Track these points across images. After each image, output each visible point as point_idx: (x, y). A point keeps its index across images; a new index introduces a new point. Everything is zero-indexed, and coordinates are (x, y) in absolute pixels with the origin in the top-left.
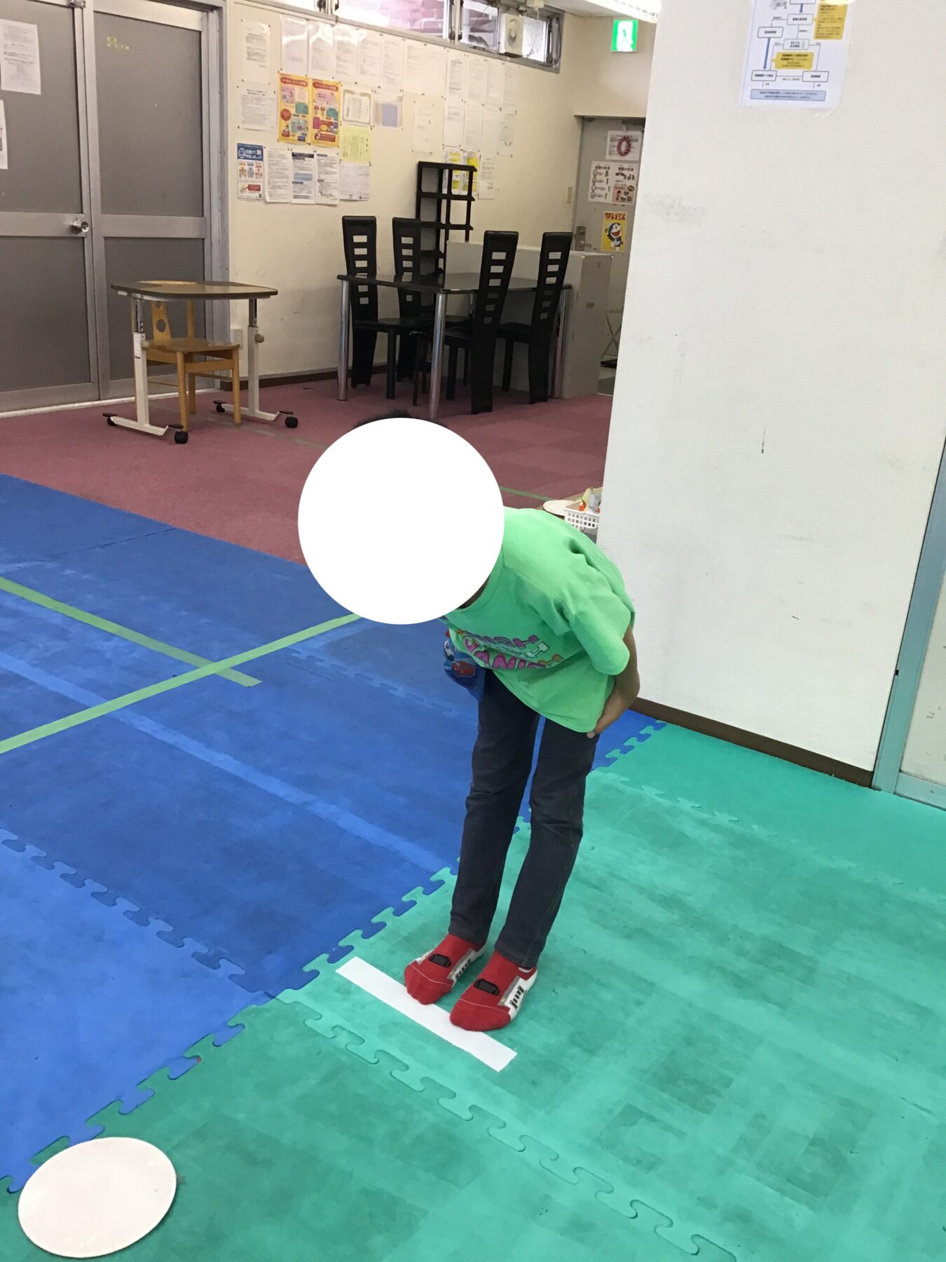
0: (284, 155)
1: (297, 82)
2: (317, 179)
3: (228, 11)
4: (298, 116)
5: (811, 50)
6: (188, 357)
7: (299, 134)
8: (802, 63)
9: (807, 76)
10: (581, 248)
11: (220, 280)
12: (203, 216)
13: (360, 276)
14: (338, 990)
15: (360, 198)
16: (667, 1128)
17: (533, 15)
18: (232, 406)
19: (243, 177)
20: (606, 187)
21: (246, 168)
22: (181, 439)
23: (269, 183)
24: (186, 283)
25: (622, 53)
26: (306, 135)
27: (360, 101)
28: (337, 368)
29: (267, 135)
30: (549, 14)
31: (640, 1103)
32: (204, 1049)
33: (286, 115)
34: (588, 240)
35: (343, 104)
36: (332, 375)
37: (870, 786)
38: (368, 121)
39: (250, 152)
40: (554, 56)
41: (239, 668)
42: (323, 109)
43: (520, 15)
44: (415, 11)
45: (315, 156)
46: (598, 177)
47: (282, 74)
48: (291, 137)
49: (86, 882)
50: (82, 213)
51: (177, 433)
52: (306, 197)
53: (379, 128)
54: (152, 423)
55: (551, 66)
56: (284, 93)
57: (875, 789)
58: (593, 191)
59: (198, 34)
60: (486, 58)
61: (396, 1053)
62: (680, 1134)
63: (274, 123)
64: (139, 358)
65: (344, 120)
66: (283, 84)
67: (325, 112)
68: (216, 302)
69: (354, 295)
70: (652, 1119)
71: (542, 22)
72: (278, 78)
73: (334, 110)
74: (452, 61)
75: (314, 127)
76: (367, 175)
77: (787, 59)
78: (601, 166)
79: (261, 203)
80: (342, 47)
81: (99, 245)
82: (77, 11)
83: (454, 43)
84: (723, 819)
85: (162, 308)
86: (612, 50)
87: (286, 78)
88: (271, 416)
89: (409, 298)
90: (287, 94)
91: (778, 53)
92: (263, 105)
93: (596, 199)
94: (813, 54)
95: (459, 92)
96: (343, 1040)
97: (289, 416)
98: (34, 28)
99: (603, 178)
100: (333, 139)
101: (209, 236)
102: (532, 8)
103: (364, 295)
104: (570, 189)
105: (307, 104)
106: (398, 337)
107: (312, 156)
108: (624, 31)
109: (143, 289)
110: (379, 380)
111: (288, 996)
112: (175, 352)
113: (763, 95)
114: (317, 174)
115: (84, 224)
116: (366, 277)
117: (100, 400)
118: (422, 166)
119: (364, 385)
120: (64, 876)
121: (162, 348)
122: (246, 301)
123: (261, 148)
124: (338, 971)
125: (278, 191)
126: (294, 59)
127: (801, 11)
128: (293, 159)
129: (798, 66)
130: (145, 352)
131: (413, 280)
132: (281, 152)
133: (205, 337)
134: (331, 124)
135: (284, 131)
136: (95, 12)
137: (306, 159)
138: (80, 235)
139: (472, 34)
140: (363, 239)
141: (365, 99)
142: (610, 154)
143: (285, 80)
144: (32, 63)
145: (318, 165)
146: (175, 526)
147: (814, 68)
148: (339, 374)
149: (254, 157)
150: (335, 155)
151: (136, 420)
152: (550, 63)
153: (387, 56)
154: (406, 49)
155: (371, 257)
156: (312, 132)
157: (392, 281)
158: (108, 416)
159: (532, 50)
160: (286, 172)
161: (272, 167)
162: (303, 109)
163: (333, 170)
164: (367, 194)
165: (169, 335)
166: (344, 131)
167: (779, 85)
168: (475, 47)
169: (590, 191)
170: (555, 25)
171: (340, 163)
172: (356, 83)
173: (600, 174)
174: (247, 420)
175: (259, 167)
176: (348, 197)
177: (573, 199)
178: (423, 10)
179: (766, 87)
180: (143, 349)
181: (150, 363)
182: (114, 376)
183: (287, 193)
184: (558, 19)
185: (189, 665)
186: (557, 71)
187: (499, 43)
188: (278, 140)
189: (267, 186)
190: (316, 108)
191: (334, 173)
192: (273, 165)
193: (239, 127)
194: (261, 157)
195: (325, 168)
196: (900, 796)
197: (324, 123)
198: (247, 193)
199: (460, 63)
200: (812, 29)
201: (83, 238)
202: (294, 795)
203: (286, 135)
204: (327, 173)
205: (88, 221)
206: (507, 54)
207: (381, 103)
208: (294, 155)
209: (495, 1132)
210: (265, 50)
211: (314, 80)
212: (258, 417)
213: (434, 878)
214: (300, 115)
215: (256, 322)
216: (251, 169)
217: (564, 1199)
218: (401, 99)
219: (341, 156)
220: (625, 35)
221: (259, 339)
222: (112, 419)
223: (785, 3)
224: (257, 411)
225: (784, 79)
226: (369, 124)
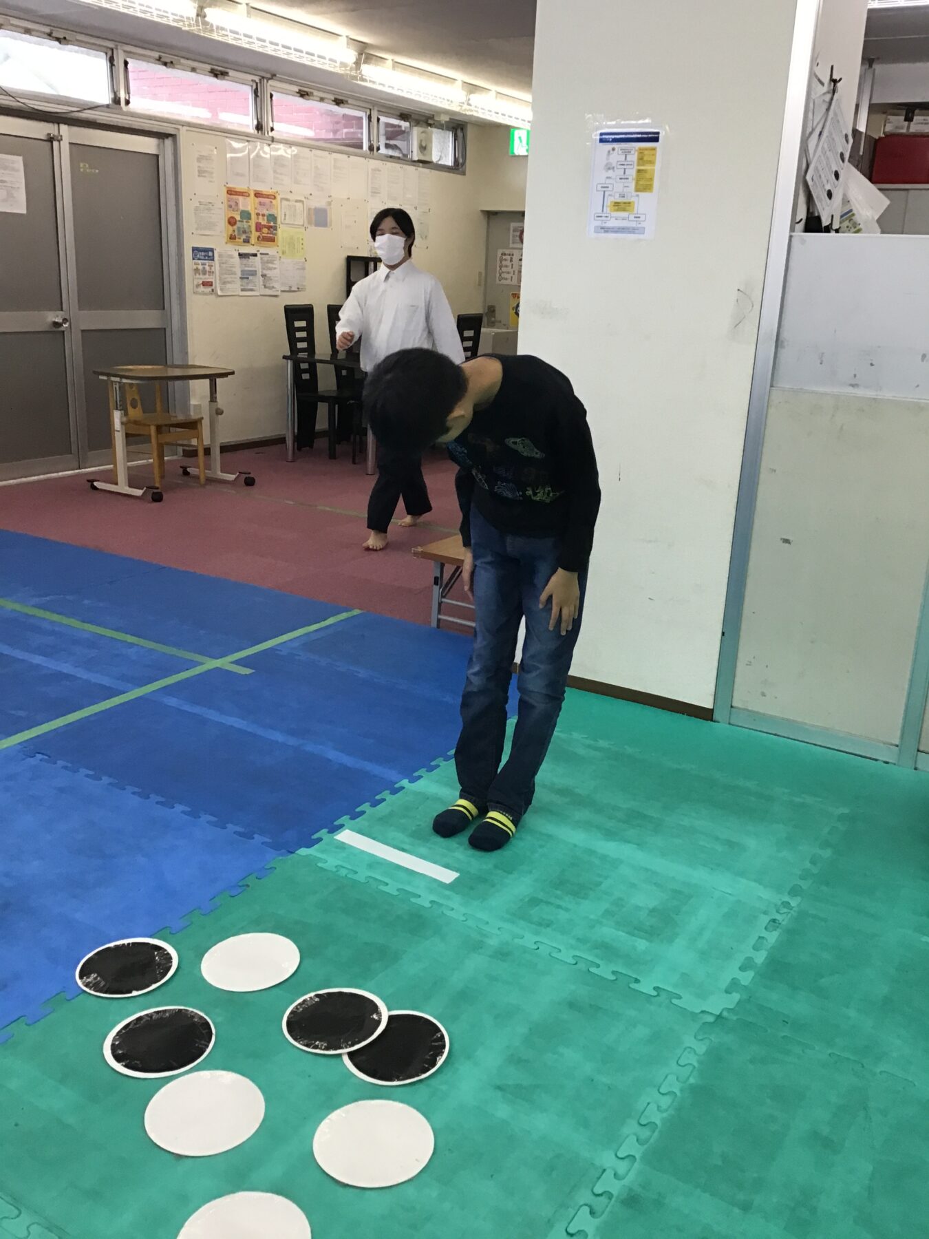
0: (232, 255)
1: (242, 194)
2: (260, 274)
3: (181, 137)
4: (242, 222)
5: (632, 200)
6: (159, 429)
7: (244, 237)
8: (628, 208)
9: (632, 217)
10: (492, 324)
11: (180, 363)
12: (164, 309)
13: (301, 355)
14: (337, 847)
15: (298, 288)
16: (559, 907)
17: (440, 126)
18: (198, 470)
19: (197, 275)
20: (512, 271)
21: (200, 267)
22: (157, 498)
23: (220, 279)
24: (155, 367)
25: (519, 156)
26: (250, 237)
27: (295, 206)
28: (285, 434)
29: (217, 240)
30: (454, 125)
31: (541, 895)
32: (251, 880)
33: (232, 221)
34: (498, 316)
35: (280, 210)
36: (281, 440)
37: (712, 720)
38: (301, 223)
39: (203, 253)
40: (461, 161)
41: (237, 662)
42: (263, 215)
43: (429, 128)
44: (337, 123)
45: (258, 255)
46: (504, 263)
47: (228, 188)
48: (237, 240)
49: (150, 796)
50: (62, 310)
51: (154, 493)
52: (252, 290)
53: (312, 228)
54: (130, 486)
55: (458, 169)
56: (230, 203)
57: (715, 722)
58: (500, 275)
59: (155, 157)
60: (401, 165)
61: (379, 877)
62: (567, 910)
63: (222, 229)
64: (119, 431)
65: (282, 223)
66: (229, 196)
67: (266, 218)
68: (178, 383)
69: (297, 372)
70: (548, 903)
71: (448, 132)
72: (225, 191)
73: (273, 215)
74: (372, 170)
75: (257, 230)
76: (304, 269)
77: (617, 206)
78: (506, 253)
79: (213, 297)
80: (278, 161)
81: (77, 337)
82: (55, 144)
83: (373, 154)
84: (602, 743)
85: (134, 389)
86: (510, 154)
87: (231, 191)
88: (232, 477)
89: (344, 373)
90: (233, 204)
91: (611, 202)
92: (213, 214)
93: (504, 282)
94: (634, 202)
95: (378, 195)
96: (343, 872)
97: (247, 476)
98: (20, 159)
99: (508, 263)
100: (273, 240)
101: (170, 327)
102: (440, 121)
103: (305, 371)
104: (480, 273)
105: (250, 212)
106: (337, 406)
107: (255, 255)
108: (520, 138)
109: (121, 374)
110: (321, 444)
111: (303, 851)
112: (149, 426)
113: (603, 230)
114: (260, 270)
115: (65, 320)
116: (306, 357)
117: (80, 469)
118: (350, 260)
119: (308, 448)
120: (134, 793)
121: (136, 422)
122: (207, 381)
123: (212, 250)
124: (335, 837)
125: (228, 286)
126: (237, 174)
127: (624, 173)
128: (240, 258)
129: (624, 210)
130: (124, 426)
131: (347, 357)
132: (230, 253)
133: (169, 412)
134: (271, 227)
135: (231, 235)
136: (70, 143)
137: (251, 257)
138: (61, 329)
139: (388, 142)
140: (303, 324)
141: (299, 205)
142: (513, 243)
143: (231, 192)
144: (18, 188)
145: (261, 263)
146: (165, 566)
147: (635, 212)
148: (287, 439)
149: (207, 258)
150: (275, 253)
151: (117, 484)
152: (458, 167)
153: (316, 168)
154: (333, 162)
155: (310, 339)
156: (254, 235)
157: (329, 359)
158: (91, 481)
159: (441, 156)
160: (234, 269)
161: (222, 265)
162: (246, 215)
163: (274, 266)
164: (304, 286)
165: (141, 411)
166: (282, 233)
167: (612, 223)
168: (391, 157)
169: (498, 275)
170: (460, 134)
171: (280, 260)
172: (291, 192)
173: (506, 260)
174: (211, 481)
175: (211, 266)
176: (287, 289)
177: (483, 283)
178: (343, 122)
179: (604, 225)
180: (122, 423)
181: (128, 435)
182: (92, 448)
183: (235, 287)
184: (462, 129)
185: (196, 662)
186: (464, 173)
187: (412, 152)
188: (226, 243)
189: (218, 281)
190: (258, 214)
191: (275, 268)
192: (223, 263)
193: (193, 233)
194: (212, 258)
195: (266, 265)
196: (733, 725)
197: (265, 226)
198: (202, 289)
199: (379, 171)
200: (633, 185)
201: (63, 332)
202: (292, 741)
203: (232, 238)
204: (270, 269)
205: (67, 317)
206: (420, 161)
207: (313, 207)
208: (241, 255)
209: (449, 913)
210: (213, 168)
211: (255, 191)
212: (219, 477)
213: (397, 786)
214: (245, 221)
215: (216, 398)
216: (204, 268)
217: (493, 942)
218: (329, 204)
219: (280, 254)
220: (521, 141)
221: (219, 412)
222: (95, 484)
223: (613, 168)
224: (219, 473)
225: (616, 219)
226: (303, 225)
